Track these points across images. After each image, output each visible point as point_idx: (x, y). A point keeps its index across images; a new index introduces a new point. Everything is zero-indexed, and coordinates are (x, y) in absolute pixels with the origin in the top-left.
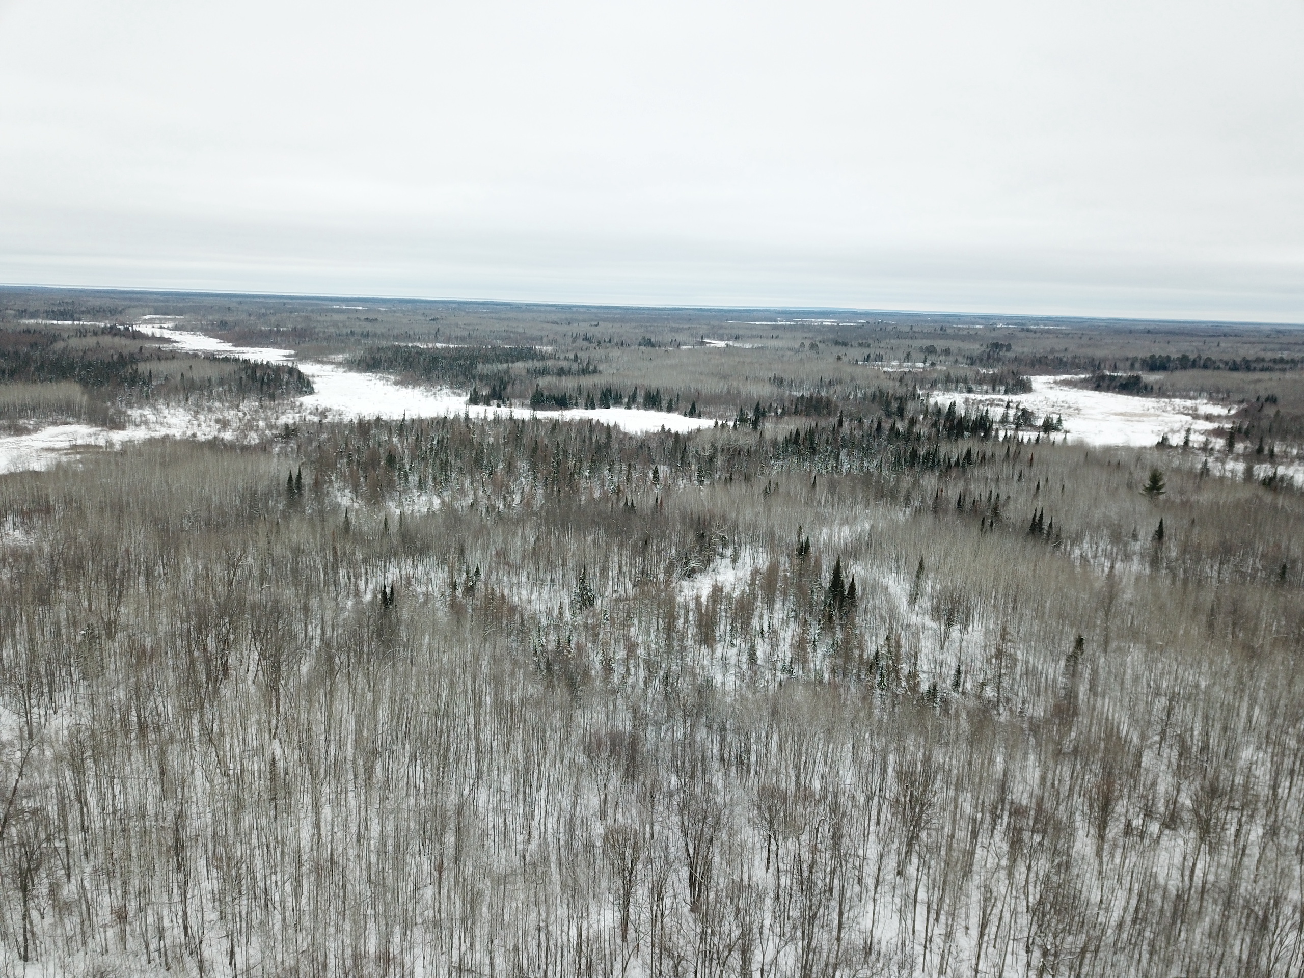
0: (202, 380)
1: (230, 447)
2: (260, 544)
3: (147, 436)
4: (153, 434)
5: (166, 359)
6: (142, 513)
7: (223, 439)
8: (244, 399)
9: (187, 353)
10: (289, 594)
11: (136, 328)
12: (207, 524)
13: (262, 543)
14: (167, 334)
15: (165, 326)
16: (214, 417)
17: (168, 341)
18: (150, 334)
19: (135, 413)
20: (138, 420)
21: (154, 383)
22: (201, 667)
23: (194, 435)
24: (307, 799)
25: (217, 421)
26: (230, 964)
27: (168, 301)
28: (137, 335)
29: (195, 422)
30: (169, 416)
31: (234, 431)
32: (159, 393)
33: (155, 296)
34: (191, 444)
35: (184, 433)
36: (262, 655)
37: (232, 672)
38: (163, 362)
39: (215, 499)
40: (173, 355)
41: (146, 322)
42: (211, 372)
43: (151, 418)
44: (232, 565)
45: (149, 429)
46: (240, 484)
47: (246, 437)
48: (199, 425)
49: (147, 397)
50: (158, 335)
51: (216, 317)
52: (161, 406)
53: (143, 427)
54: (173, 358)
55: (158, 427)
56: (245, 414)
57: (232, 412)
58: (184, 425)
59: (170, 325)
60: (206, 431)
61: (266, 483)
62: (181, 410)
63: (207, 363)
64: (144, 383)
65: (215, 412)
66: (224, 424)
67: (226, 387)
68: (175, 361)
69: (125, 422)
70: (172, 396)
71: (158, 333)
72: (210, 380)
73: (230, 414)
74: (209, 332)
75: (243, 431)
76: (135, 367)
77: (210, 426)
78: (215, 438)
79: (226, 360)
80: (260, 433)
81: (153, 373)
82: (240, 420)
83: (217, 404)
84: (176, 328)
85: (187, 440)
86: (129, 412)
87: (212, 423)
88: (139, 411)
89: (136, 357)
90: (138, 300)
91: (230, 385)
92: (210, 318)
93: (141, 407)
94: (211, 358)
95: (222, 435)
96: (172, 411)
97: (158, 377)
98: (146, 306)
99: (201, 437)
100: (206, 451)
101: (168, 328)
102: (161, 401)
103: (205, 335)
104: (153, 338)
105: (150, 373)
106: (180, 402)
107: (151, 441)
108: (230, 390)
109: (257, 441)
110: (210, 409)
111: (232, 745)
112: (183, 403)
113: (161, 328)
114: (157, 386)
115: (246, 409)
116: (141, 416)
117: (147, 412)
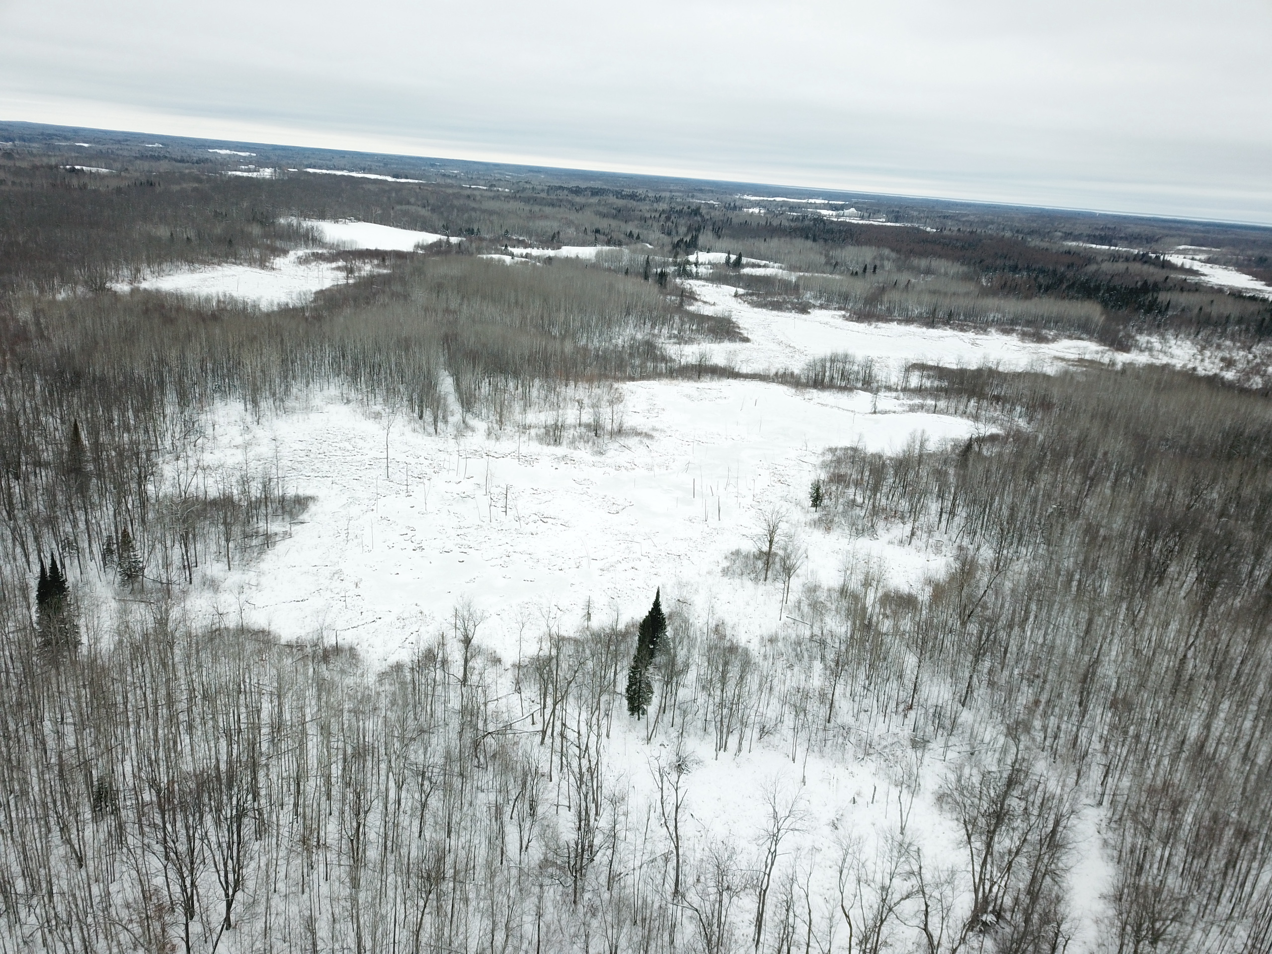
0: (1220, 317)
1: (1228, 386)
2: (1231, 481)
3: (1150, 362)
4: (1154, 361)
5: (1189, 290)
6: (1127, 427)
7: (1223, 378)
8: (1259, 341)
9: (1212, 287)
10: (1246, 535)
11: (1168, 258)
12: (1183, 449)
13: (1233, 481)
14: (1197, 266)
15: (1197, 257)
16: (1220, 355)
17: (1196, 273)
18: (1179, 264)
19: (1142, 339)
20: (1144, 345)
21: (1170, 313)
23: (1194, 369)
25: (1223, 359)
26: (1102, 784)
27: (1208, 232)
28: (1167, 265)
29: (1199, 357)
30: (1175, 347)
31: (1238, 372)
32: (1171, 325)
33: (1196, 227)
34: (1190, 377)
35: (1185, 366)
37: (1167, 582)
38: (1185, 294)
39: (1197, 432)
40: (1197, 288)
41: (1179, 252)
42: (1232, 309)
43: (1157, 345)
44: (1195, 492)
45: (1152, 356)
46: (1228, 423)
47: (1249, 379)
48: (1202, 360)
49: (1159, 326)
50: (1187, 267)
51: (1256, 253)
52: (1170, 336)
53: (1147, 353)
54: (1197, 290)
55: (1161, 356)
56: (1255, 357)
57: (1242, 353)
58: (1187, 357)
59: (1203, 257)
60: (1208, 366)
61: (1257, 427)
62: (1189, 343)
63: (1230, 300)
64: (1160, 312)
65: (1223, 350)
66: (1229, 363)
67: (1243, 327)
68: (1197, 295)
69: (1132, 346)
70: (1183, 328)
71: (1188, 264)
72: (1228, 317)
73: (1239, 355)
74: (1242, 267)
75: (1247, 374)
76: (1155, 295)
77: (1213, 363)
78: (1216, 375)
79: (1253, 299)
80: (1266, 378)
81: (1173, 303)
82: (1248, 362)
83: (1228, 343)
84: (1208, 261)
85: (1187, 372)
86: (1138, 337)
87: (1217, 361)
88: (1147, 338)
89: (1160, 286)
90: (1179, 229)
91: (1248, 325)
92: (1250, 252)
93: (1150, 335)
94: (1237, 295)
95: (1224, 373)
96: (1179, 343)
97: (1175, 308)
98: (1184, 236)
99: (1201, 372)
100: (1203, 386)
101: (1200, 260)
102: (1172, 331)
103: (1237, 271)
104: (1182, 269)
105: (1169, 303)
106: (1189, 334)
107: (1151, 367)
108: (1247, 330)
109: (1260, 386)
110: (1219, 347)
111: (1150, 632)
112: (1192, 336)
113: (1193, 259)
114: (1171, 316)
115: (1258, 353)
116: (1148, 342)
117: (1155, 340)
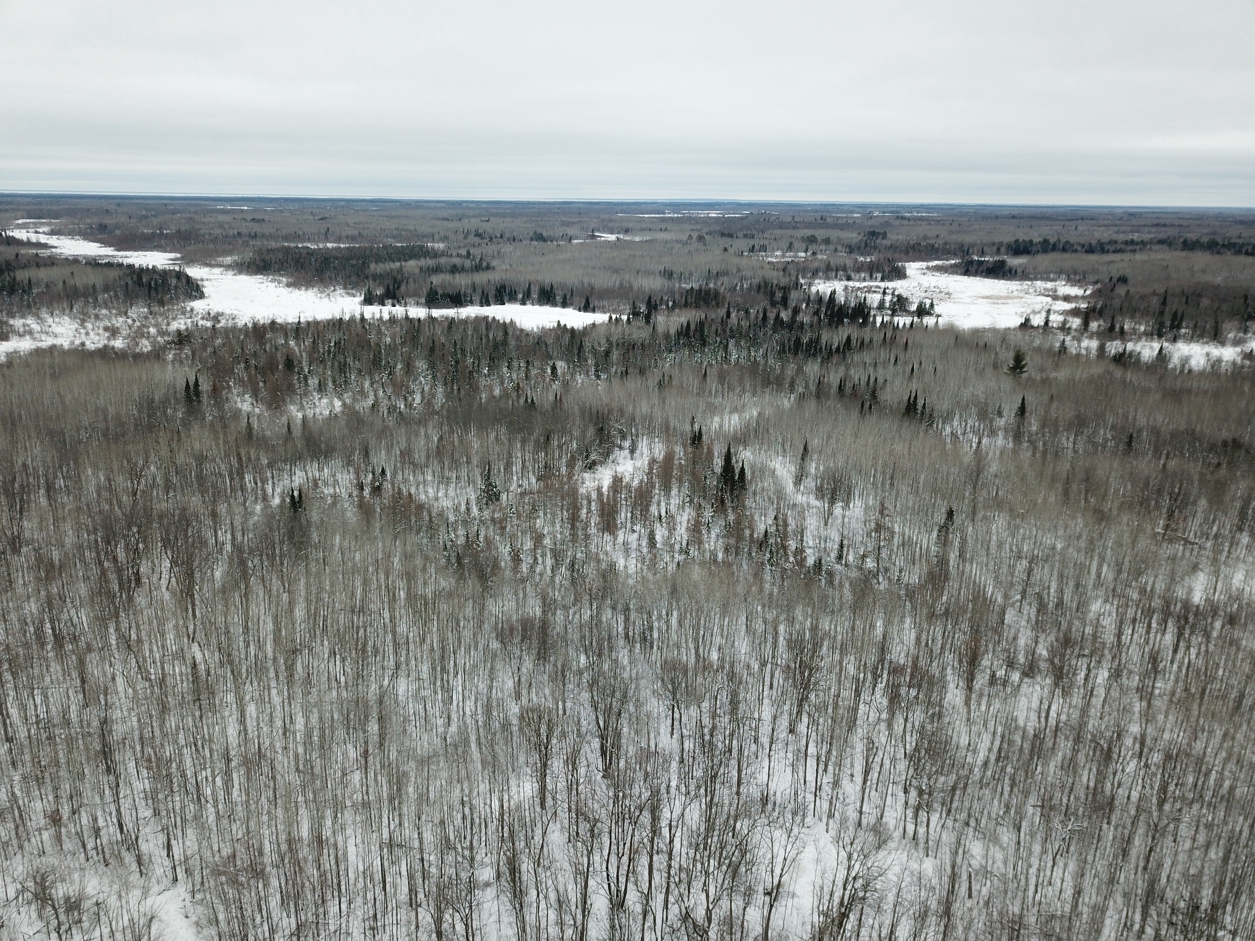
0: (86, 287)
1: (121, 355)
2: (163, 453)
3: (33, 347)
4: (40, 344)
5: (45, 265)
6: (37, 426)
7: (113, 348)
8: (131, 305)
9: (67, 259)
10: (195, 501)
11: (10, 233)
12: (105, 435)
13: (164, 452)
14: (43, 239)
15: (41, 230)
16: (102, 325)
17: (45, 246)
18: (25, 239)
19: (17, 323)
20: (21, 330)
21: (35, 291)
22: (112, 576)
23: (83, 344)
24: (230, 698)
25: (106, 329)
26: (168, 855)
27: (41, 204)
28: (12, 241)
29: (82, 331)
30: (54, 325)
31: (125, 338)
32: (41, 303)
33: (27, 200)
34: (81, 353)
35: (72, 343)
36: (173, 563)
37: (145, 580)
38: (42, 269)
39: (112, 410)
40: (53, 261)
41: (19, 227)
42: (94, 278)
43: (35, 327)
44: (135, 474)
45: (35, 339)
46: (136, 393)
47: (137, 344)
48: (87, 334)
49: (29, 306)
50: (34, 241)
51: (95, 220)
52: (45, 315)
53: (28, 337)
54: (53, 264)
55: (44, 337)
56: (134, 321)
57: (121, 319)
58: (71, 334)
59: (46, 229)
60: (95, 340)
61: (163, 391)
62: (66, 318)
63: (89, 269)
64: (24, 291)
65: (102, 320)
66: (114, 332)
67: (112, 293)
68: (55, 268)
69: (8, 332)
70: (55, 304)
71: (34, 238)
72: (94, 286)
73: (119, 322)
74: (88, 235)
75: (134, 339)
76: (12, 274)
77: (99, 334)
78: (105, 346)
79: (109, 265)
80: (152, 339)
81: (33, 280)
82: (130, 327)
83: (104, 311)
84: (52, 233)
85: (76, 349)
86: (11, 322)
87: (101, 331)
88: (21, 321)
89: (13, 264)
90: (9, 203)
91: (116, 292)
92: (88, 221)
93: (23, 317)
94: (93, 263)
95: (112, 343)
96: (57, 320)
97: (38, 285)
98: (18, 210)
99: (89, 346)
100: (98, 361)
101: (44, 233)
102: (44, 309)
103: (84, 239)
104: (29, 244)
105: (30, 281)
106: (64, 310)
107: (38, 352)
108: (117, 297)
109: (150, 348)
110: (97, 317)
111: (151, 651)
112: (67, 311)
113: (36, 232)
114: (38, 294)
115: (134, 316)
116: (24, 326)
117: (31, 321)
